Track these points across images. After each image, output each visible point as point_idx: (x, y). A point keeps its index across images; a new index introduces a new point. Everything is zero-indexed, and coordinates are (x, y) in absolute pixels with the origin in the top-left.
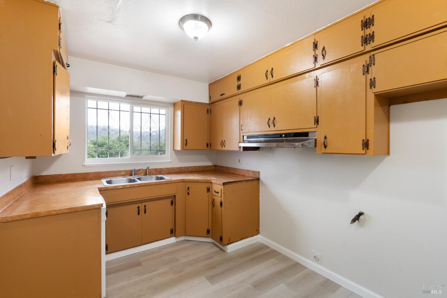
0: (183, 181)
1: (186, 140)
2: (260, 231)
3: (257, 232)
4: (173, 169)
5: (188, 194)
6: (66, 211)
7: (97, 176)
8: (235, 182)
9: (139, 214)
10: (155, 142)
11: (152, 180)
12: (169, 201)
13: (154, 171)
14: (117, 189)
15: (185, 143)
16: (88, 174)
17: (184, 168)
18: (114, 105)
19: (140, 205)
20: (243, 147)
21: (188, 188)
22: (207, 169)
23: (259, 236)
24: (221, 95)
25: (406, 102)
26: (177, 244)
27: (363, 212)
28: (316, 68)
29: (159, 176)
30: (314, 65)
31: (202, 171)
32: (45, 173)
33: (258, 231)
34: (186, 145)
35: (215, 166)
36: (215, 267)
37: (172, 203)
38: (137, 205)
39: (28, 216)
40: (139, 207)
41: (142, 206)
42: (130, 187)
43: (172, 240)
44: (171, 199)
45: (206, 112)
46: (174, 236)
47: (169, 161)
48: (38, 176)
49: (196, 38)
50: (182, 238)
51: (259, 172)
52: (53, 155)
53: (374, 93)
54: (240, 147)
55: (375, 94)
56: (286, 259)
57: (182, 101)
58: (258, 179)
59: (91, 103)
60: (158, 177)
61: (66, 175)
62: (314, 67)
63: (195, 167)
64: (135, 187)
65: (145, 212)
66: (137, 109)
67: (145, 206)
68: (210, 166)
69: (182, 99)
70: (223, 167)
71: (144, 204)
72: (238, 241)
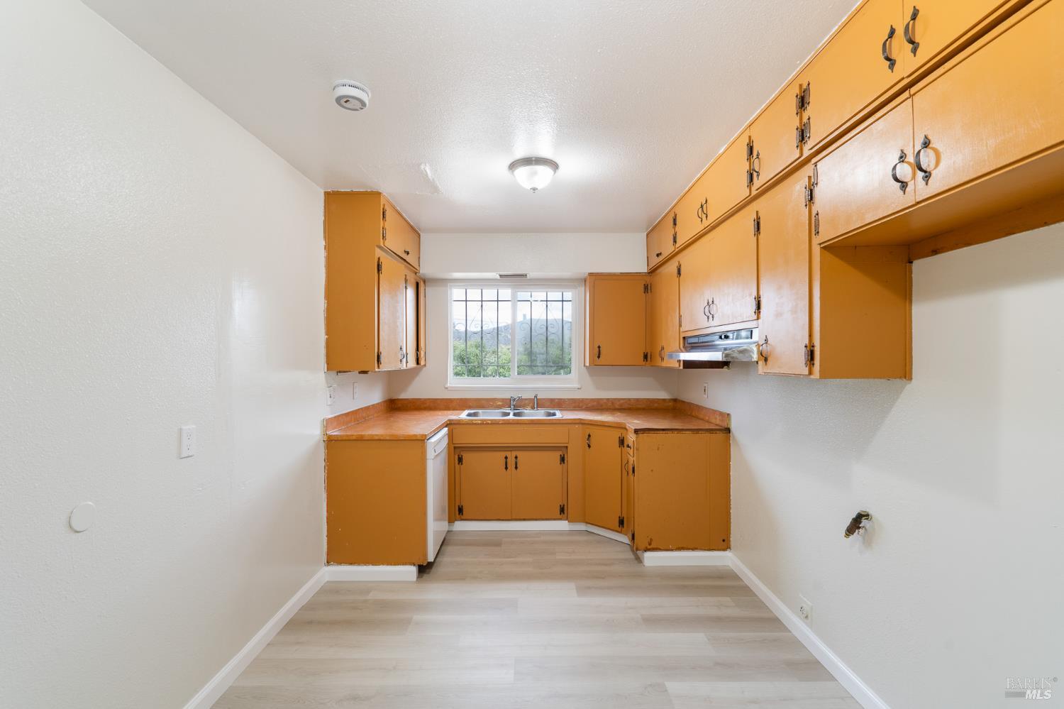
0: (581, 422)
1: (599, 347)
2: (732, 544)
3: (723, 543)
4: (582, 401)
5: (589, 446)
6: (388, 438)
7: (447, 405)
8: (663, 430)
9: (506, 468)
10: (554, 351)
11: (539, 415)
12: (557, 455)
13: (548, 404)
14: (473, 424)
15: (597, 353)
16: (451, 400)
17: (605, 401)
18: (490, 293)
19: (508, 454)
20: (685, 362)
21: (589, 436)
22: (656, 405)
23: (727, 553)
24: (658, 255)
25: (935, 252)
26: (571, 533)
27: (870, 512)
28: (752, 195)
29: (552, 411)
30: (748, 190)
31: (644, 409)
32: (403, 396)
33: (726, 540)
34: (599, 357)
35: (675, 400)
36: (603, 578)
37: (562, 459)
38: (503, 454)
39: (354, 438)
40: (506, 458)
41: (511, 455)
42: (491, 424)
43: (563, 525)
44: (561, 453)
45: (643, 290)
46: (567, 519)
47: (577, 386)
48: (395, 400)
49: (534, 189)
50: (582, 527)
51: (728, 415)
52: (377, 370)
53: (820, 244)
54: (679, 361)
55: (822, 246)
56: (760, 604)
57: (591, 274)
58: (728, 430)
59: (457, 293)
60: (550, 413)
61: (426, 400)
62: (748, 194)
63: (629, 399)
64: (498, 424)
65: (516, 468)
66: (523, 295)
67: (516, 457)
68: (664, 400)
69: (590, 272)
70: (684, 402)
71: (514, 454)
72: (672, 550)
